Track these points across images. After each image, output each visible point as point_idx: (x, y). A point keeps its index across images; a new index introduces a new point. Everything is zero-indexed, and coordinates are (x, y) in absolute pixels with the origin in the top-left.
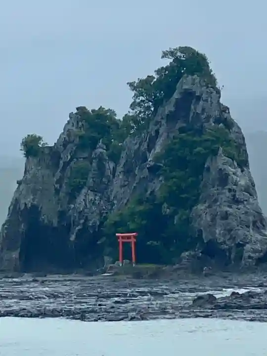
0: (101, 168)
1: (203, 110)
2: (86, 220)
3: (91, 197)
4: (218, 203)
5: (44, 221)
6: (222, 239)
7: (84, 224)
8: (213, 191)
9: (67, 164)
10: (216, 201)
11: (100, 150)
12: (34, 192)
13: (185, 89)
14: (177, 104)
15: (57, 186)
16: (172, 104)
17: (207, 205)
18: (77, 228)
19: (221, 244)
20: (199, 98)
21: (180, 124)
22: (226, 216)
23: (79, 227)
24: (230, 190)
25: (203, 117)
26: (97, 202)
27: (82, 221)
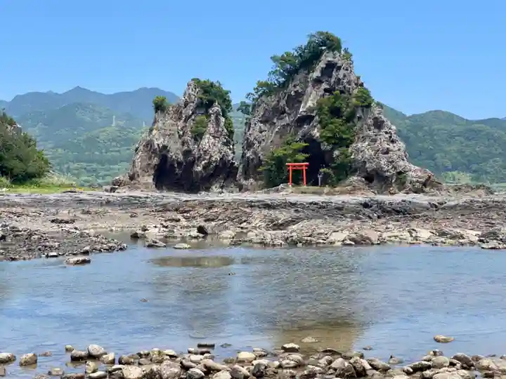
0: (217, 120)
1: (345, 76)
2: (211, 156)
3: (213, 140)
4: (379, 142)
5: (172, 157)
6: (386, 168)
7: (210, 158)
8: (371, 133)
9: (188, 118)
10: (374, 141)
11: (216, 108)
12: (164, 135)
13: (329, 61)
14: (323, 71)
15: (181, 133)
16: (319, 71)
17: (367, 143)
18: (203, 162)
19: (385, 172)
20: (339, 68)
21: (324, 86)
22: (387, 152)
23: (206, 161)
24: (386, 133)
25: (345, 81)
26: (216, 144)
27: (208, 157)
